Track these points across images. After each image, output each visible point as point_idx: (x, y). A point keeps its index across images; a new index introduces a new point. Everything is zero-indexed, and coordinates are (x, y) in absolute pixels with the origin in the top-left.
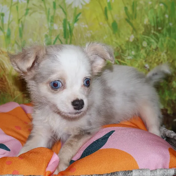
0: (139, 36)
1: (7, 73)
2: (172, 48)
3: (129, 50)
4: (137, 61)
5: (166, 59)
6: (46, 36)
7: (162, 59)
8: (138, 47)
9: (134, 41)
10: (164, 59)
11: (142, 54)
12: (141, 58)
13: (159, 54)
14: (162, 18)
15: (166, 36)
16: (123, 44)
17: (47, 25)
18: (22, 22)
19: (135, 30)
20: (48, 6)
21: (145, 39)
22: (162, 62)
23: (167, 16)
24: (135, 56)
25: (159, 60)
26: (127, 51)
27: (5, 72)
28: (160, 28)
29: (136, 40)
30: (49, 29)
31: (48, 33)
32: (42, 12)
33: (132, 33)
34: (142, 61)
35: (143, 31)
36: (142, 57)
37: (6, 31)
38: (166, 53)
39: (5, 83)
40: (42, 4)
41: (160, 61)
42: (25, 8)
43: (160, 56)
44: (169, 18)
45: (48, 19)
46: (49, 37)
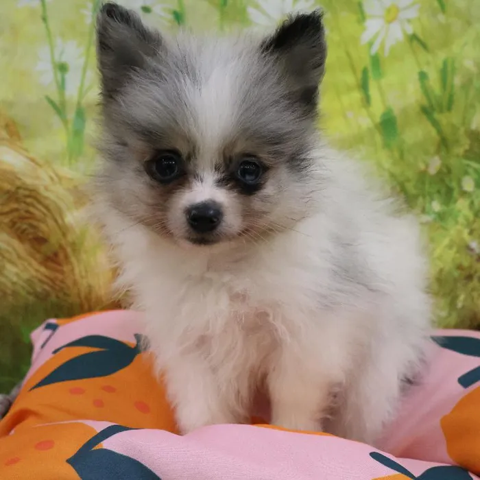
0: (453, 162)
1: (70, 238)
3: (424, 197)
4: (445, 229)
8: (450, 191)
9: (439, 172)
11: (460, 211)
12: (457, 222)
16: (408, 180)
19: (444, 144)
21: (470, 171)
24: (441, 217)
26: (420, 200)
27: (64, 235)
29: (445, 170)
33: (438, 152)
34: (460, 232)
35: (467, 147)
36: (461, 219)
37: (71, 115)
39: (66, 268)
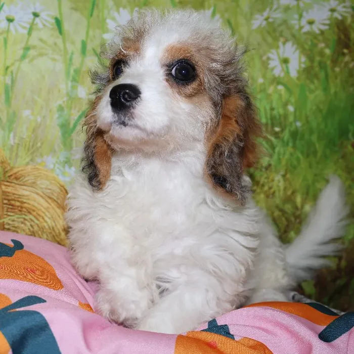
2: (295, 168)
5: (282, 188)
6: (61, 109)
7: (275, 188)
10: (278, 186)
13: (271, 177)
14: (281, 111)
15: (287, 145)
17: (64, 86)
18: (12, 72)
20: (70, 48)
22: (274, 193)
23: (291, 108)
25: (270, 188)
28: (277, 129)
30: (68, 94)
31: (64, 102)
32: (57, 57)
38: (284, 176)
40: (60, 41)
41: (272, 191)
42: (23, 45)
43: (273, 180)
44: (295, 111)
45: (68, 73)
46: (66, 111)
